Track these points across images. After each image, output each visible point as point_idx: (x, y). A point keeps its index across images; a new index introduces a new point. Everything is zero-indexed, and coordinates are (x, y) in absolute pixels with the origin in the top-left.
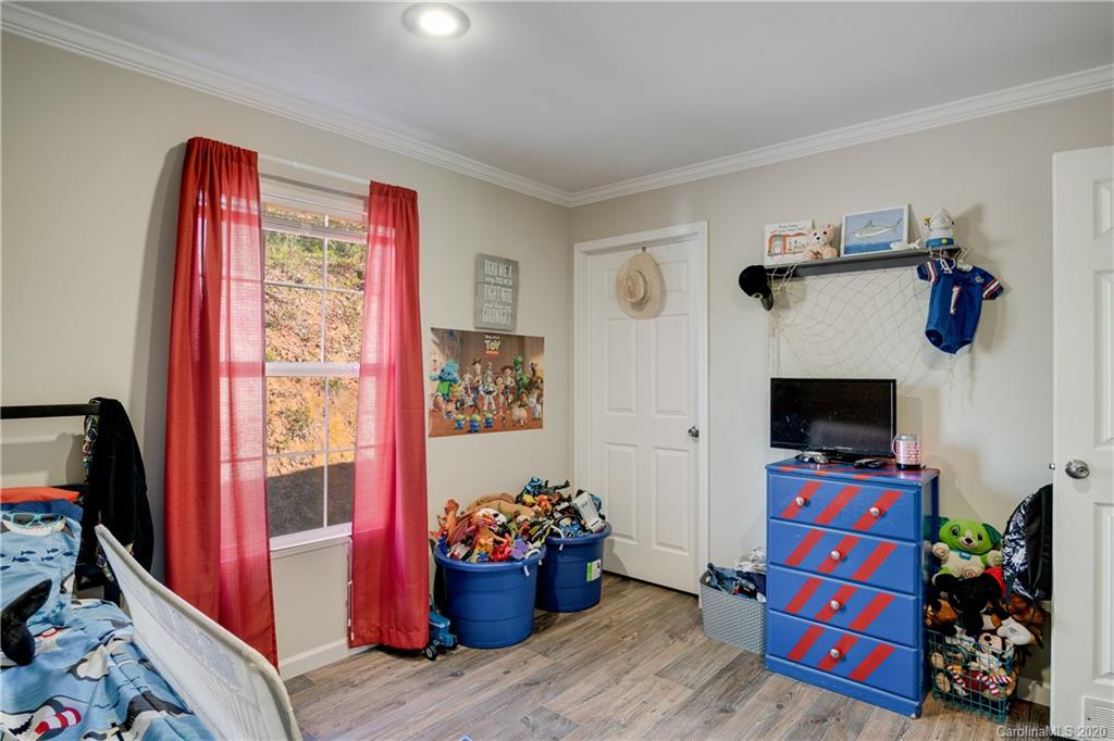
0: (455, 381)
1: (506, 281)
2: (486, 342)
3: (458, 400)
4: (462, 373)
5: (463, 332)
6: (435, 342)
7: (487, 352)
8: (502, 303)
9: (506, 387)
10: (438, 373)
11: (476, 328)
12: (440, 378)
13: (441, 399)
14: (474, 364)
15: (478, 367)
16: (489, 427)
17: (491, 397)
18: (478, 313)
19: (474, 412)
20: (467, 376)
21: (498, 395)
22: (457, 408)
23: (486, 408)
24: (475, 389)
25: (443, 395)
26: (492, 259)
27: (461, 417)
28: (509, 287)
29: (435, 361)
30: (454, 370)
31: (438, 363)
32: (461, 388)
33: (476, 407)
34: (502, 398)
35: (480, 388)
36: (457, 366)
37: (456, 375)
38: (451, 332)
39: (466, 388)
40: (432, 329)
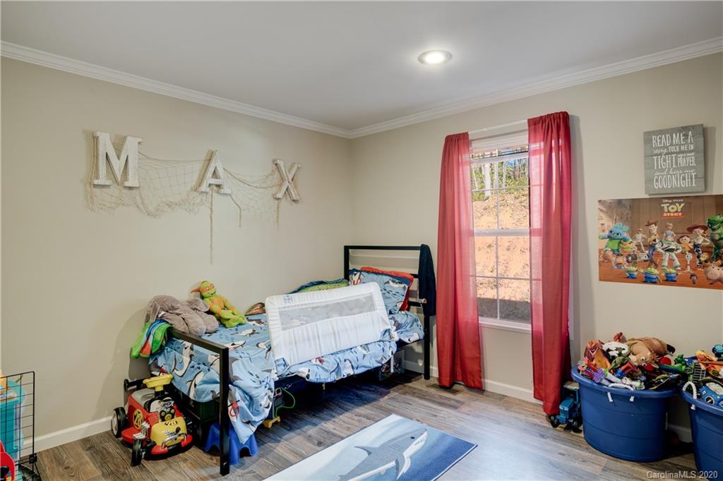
0: (625, 240)
1: (682, 148)
2: (665, 206)
3: (630, 255)
4: (633, 233)
5: (633, 200)
6: (601, 210)
7: (665, 215)
8: (678, 169)
9: (696, 246)
10: (607, 233)
11: (650, 195)
12: (609, 237)
13: (610, 254)
14: (649, 224)
15: (654, 228)
16: (669, 280)
17: (673, 254)
18: (649, 181)
19: (649, 266)
20: (640, 237)
21: (683, 253)
22: (628, 261)
23: (666, 264)
24: (652, 247)
25: (613, 250)
26: (660, 132)
27: (634, 269)
28: (691, 151)
29: (602, 224)
30: (624, 231)
31: (606, 226)
32: (633, 245)
33: (651, 262)
34: (690, 257)
35: (658, 246)
36: (627, 228)
37: (625, 235)
38: (620, 202)
39: (638, 246)
40: (600, 201)
